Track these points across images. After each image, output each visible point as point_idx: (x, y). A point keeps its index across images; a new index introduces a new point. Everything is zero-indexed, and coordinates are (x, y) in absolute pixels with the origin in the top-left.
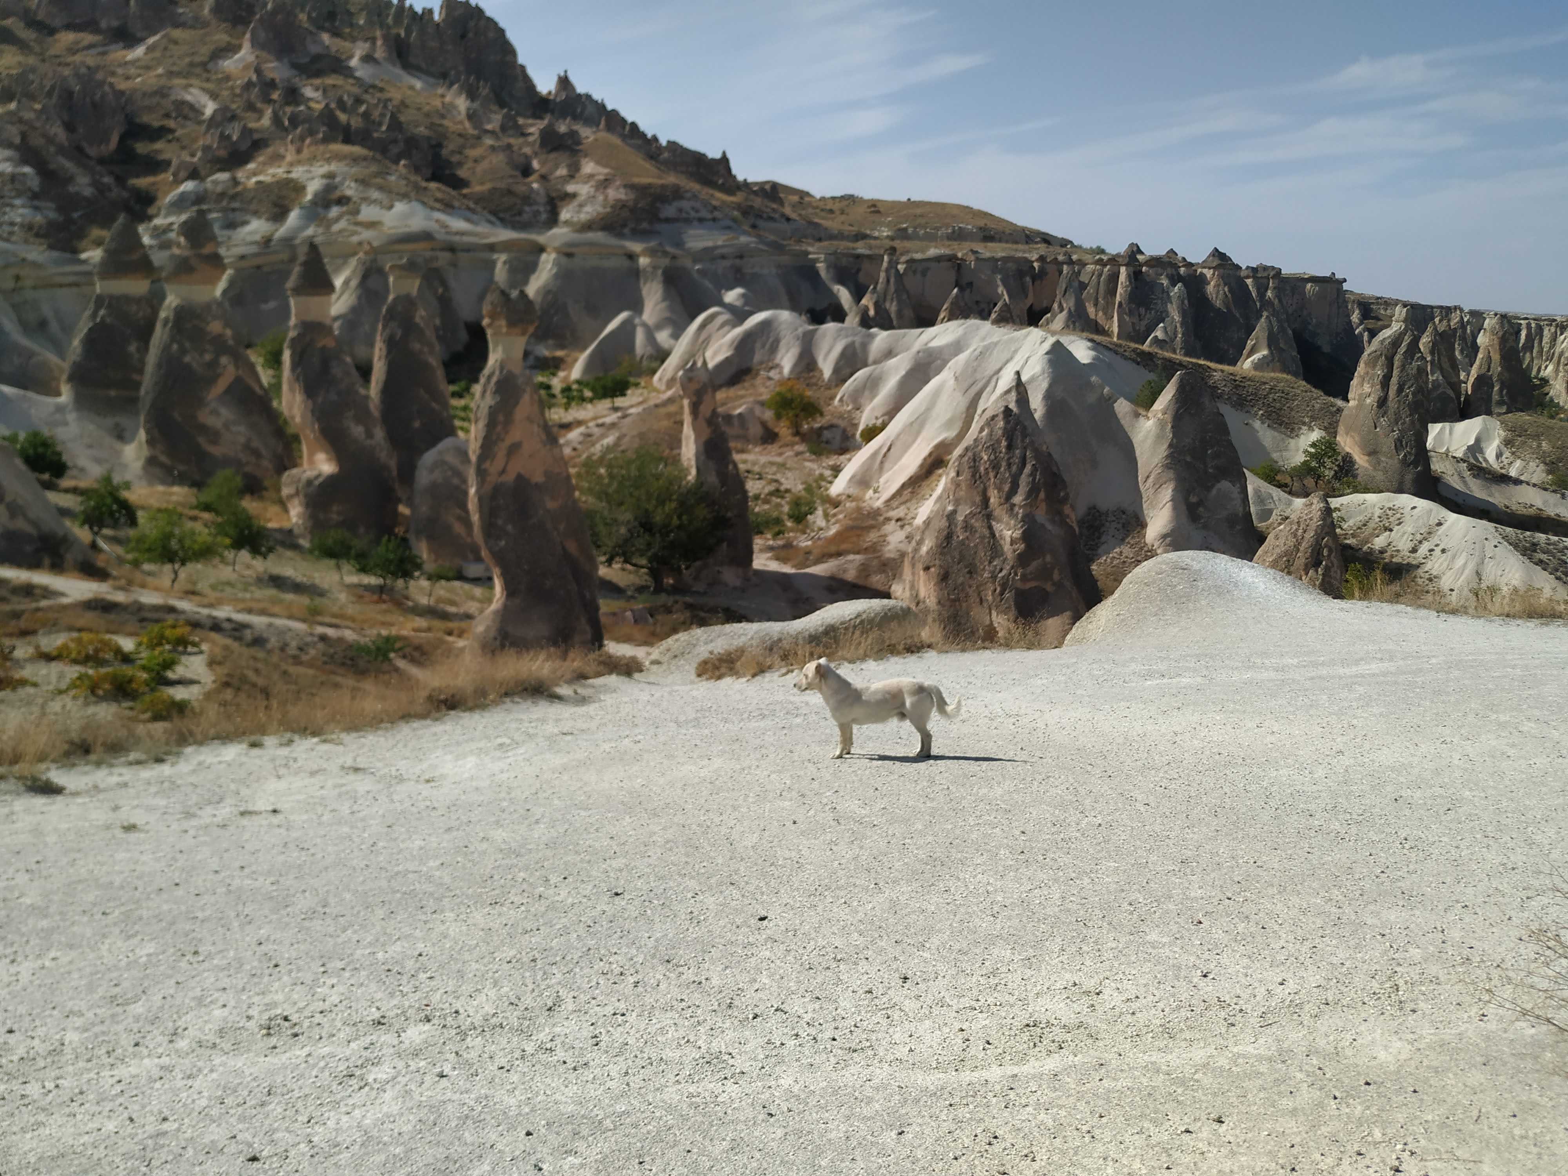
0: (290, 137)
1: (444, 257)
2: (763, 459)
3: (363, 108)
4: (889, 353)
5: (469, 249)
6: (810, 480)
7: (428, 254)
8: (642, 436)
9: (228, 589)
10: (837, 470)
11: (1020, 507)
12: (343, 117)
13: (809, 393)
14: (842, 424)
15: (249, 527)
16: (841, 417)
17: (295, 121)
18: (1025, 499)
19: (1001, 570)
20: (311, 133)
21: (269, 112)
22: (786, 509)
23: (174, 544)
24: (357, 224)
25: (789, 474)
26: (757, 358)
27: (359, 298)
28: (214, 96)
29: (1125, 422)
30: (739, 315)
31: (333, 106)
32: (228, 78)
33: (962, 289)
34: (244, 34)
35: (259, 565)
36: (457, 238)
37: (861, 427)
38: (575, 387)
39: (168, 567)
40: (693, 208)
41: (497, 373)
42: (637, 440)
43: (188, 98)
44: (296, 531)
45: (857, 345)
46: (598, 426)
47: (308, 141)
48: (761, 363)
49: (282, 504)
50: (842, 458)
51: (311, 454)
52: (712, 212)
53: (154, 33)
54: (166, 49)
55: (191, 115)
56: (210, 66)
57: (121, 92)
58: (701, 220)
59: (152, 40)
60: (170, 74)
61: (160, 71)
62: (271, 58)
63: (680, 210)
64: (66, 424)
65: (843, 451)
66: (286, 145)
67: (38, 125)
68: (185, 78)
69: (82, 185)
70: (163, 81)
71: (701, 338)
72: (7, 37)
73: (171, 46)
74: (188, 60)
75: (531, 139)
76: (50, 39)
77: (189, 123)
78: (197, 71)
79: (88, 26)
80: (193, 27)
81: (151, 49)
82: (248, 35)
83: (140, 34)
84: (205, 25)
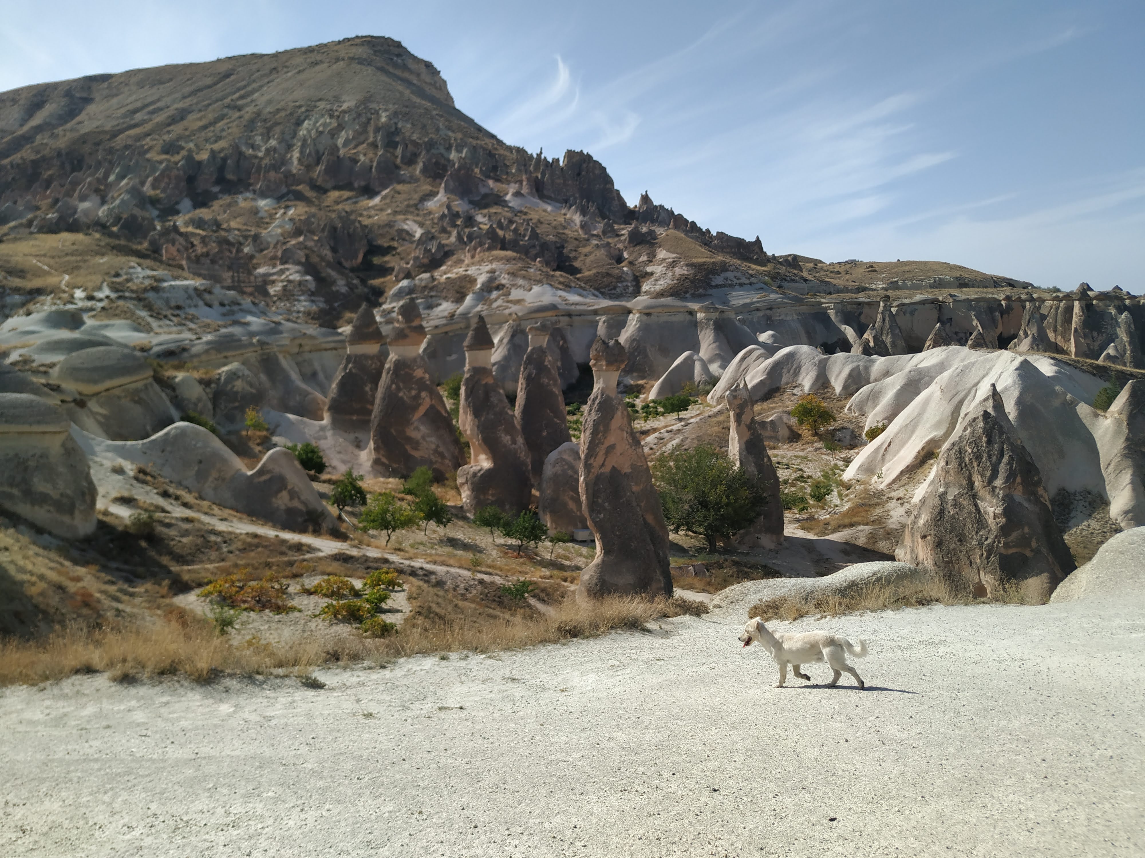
0: (467, 248)
1: (564, 320)
2: (790, 454)
3: (514, 226)
4: (887, 373)
5: (581, 314)
6: (827, 468)
7: (554, 319)
8: (699, 438)
9: (422, 548)
10: (848, 461)
11: (1001, 489)
12: (501, 233)
13: (824, 405)
14: (851, 426)
15: (436, 505)
16: (850, 421)
17: (470, 238)
18: (1004, 483)
19: (987, 539)
20: (481, 244)
21: (455, 233)
22: (809, 490)
23: (389, 517)
24: (508, 302)
25: (810, 465)
26: (784, 380)
27: (509, 350)
28: (421, 225)
29: (1086, 421)
30: (770, 350)
31: (494, 226)
32: (430, 213)
33: (943, 323)
34: (441, 184)
35: (441, 531)
36: (573, 307)
37: (866, 429)
38: (651, 405)
39: (385, 531)
40: (735, 277)
41: (599, 397)
42: (696, 441)
43: (406, 227)
44: (465, 508)
45: (861, 368)
46: (668, 432)
47: (479, 250)
48: (788, 384)
49: (457, 489)
50: (851, 452)
51: (476, 456)
52: (749, 279)
53: (386, 189)
54: (393, 197)
55: (407, 238)
56: (420, 206)
57: (366, 226)
58: (741, 285)
59: (384, 193)
60: (395, 213)
61: (389, 211)
62: (457, 198)
63: (726, 279)
64: (326, 438)
65: (852, 447)
66: (465, 253)
67: (316, 249)
68: (404, 215)
69: (341, 285)
70: (391, 218)
71: (743, 367)
72: (299, 197)
73: (396, 195)
74: (406, 203)
75: (623, 238)
76: (324, 196)
77: (405, 243)
78: (412, 209)
79: (348, 186)
80: (410, 182)
81: (384, 198)
82: (443, 185)
83: (377, 190)
84: (417, 180)
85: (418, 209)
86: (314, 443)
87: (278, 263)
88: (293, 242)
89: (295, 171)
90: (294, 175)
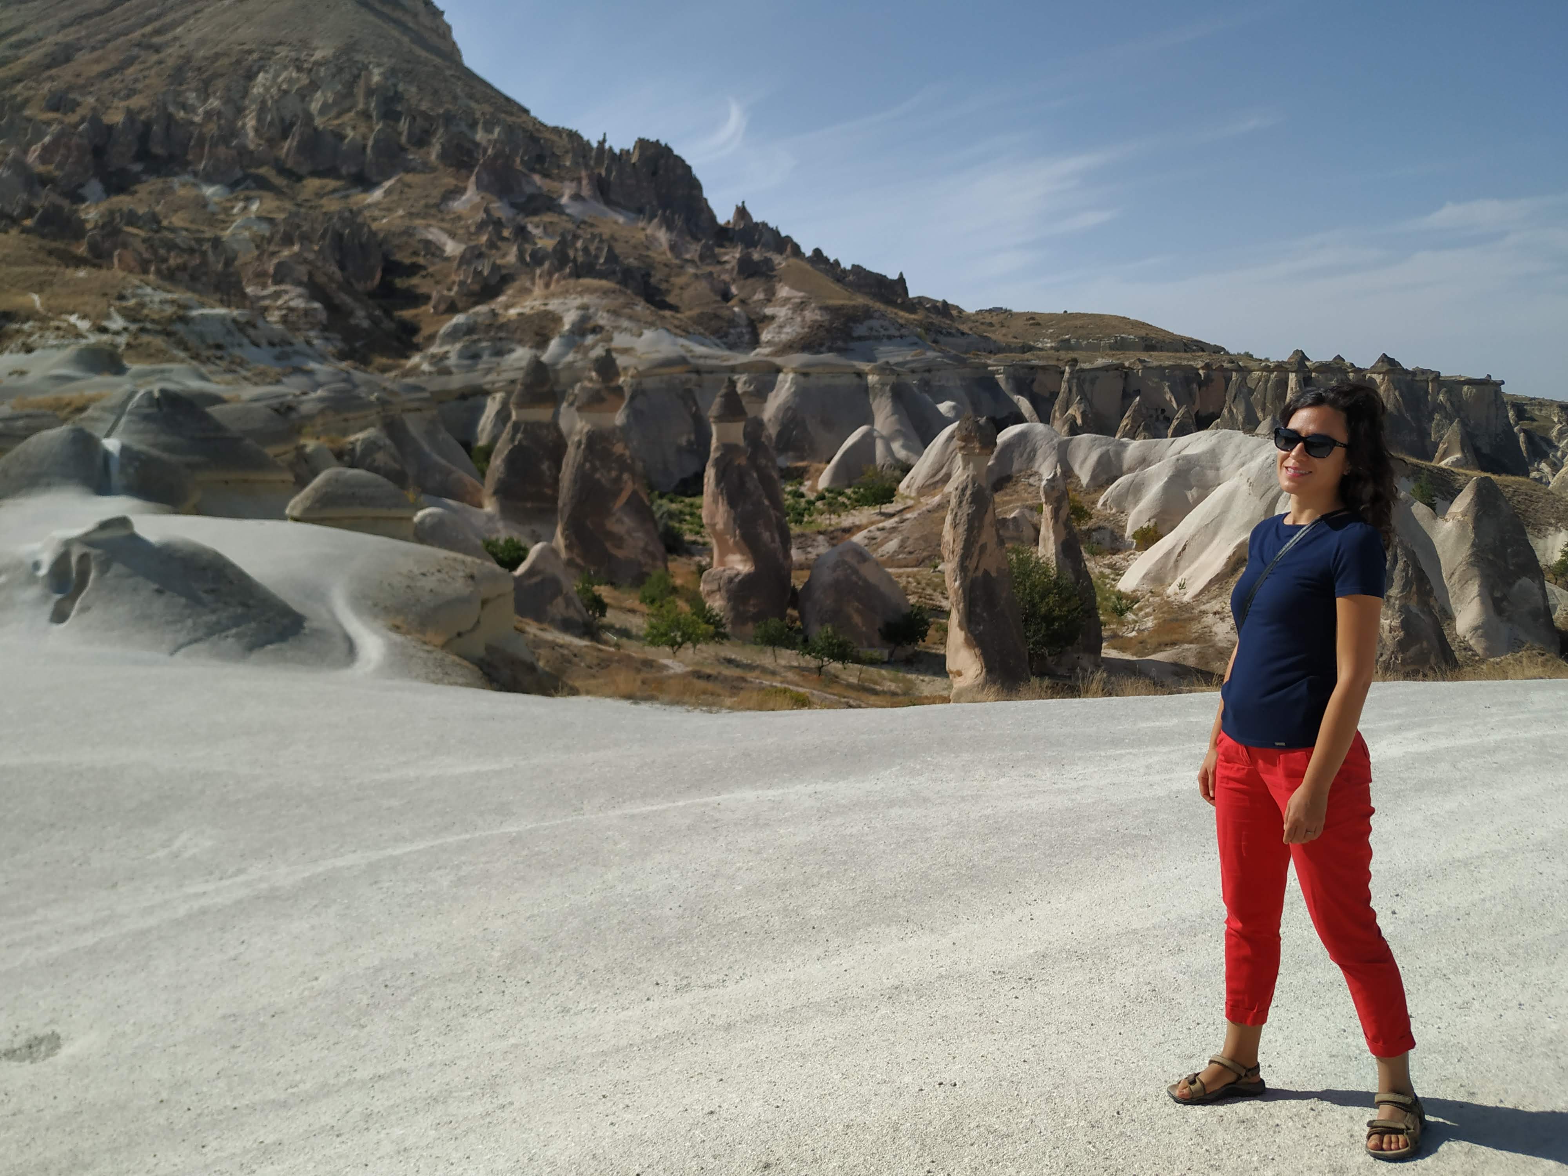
3: (581, 243)
21: (513, 250)
28: (453, 236)
31: (559, 242)
32: (459, 218)
34: (468, 177)
40: (882, 326)
43: (430, 237)
47: (556, 275)
52: (899, 330)
53: (388, 178)
54: (402, 192)
55: (438, 253)
56: (443, 207)
57: (375, 233)
58: (890, 337)
59: (387, 184)
60: (411, 215)
61: (401, 212)
62: (494, 198)
63: (871, 329)
66: (532, 280)
67: (320, 264)
68: (424, 218)
69: (361, 318)
70: (407, 222)
71: (950, 449)
72: (263, 184)
73: (406, 190)
74: (423, 202)
75: (728, 268)
76: (300, 185)
77: (436, 260)
78: (433, 211)
79: (331, 172)
80: (423, 172)
81: (388, 193)
82: (473, 179)
83: (375, 179)
84: (433, 169)
85: (441, 212)
87: (269, 281)
88: (286, 253)
89: (252, 147)
90: (252, 152)
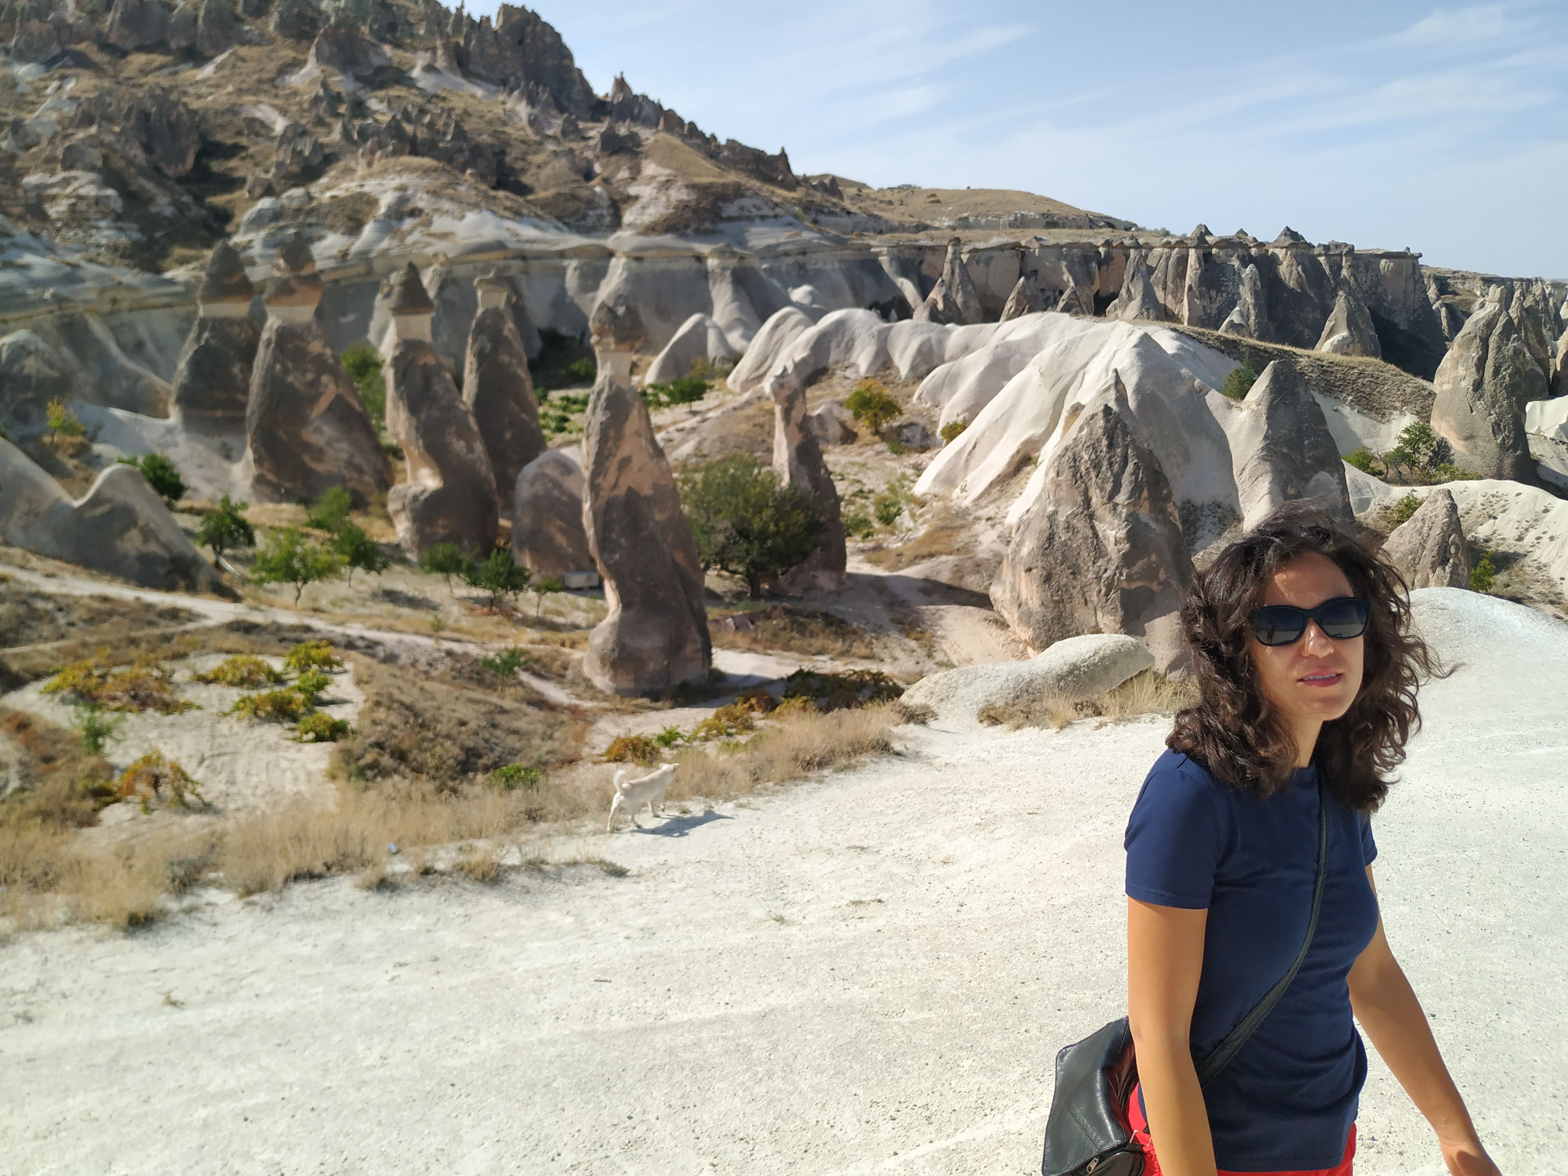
0: (360, 151)
1: (517, 266)
2: (845, 459)
3: (427, 119)
4: (967, 349)
5: (540, 256)
6: (893, 479)
7: (502, 263)
8: (722, 439)
9: (347, 605)
10: (919, 469)
11: (1124, 506)
12: (409, 129)
13: (887, 391)
14: (921, 421)
15: (364, 543)
16: (920, 414)
17: (364, 135)
19: (1106, 570)
20: (381, 145)
21: (338, 127)
22: (872, 510)
23: (296, 563)
24: (430, 235)
25: (871, 474)
26: (833, 358)
28: (283, 112)
29: (1218, 415)
30: (814, 316)
31: (399, 117)
32: (295, 93)
33: (1028, 277)
34: (308, 48)
35: (372, 581)
36: (528, 246)
37: (941, 425)
38: (650, 391)
39: (291, 585)
40: (754, 206)
41: (606, 388)
42: (718, 443)
43: (258, 115)
44: (404, 546)
45: (933, 342)
46: (678, 430)
47: (378, 154)
48: (837, 362)
49: (389, 520)
50: (924, 456)
51: (415, 470)
52: (773, 209)
53: (222, 52)
54: (234, 66)
55: (263, 131)
56: (278, 82)
57: (194, 112)
58: (763, 218)
59: (219, 59)
60: (240, 92)
61: (230, 88)
62: (336, 71)
63: (743, 208)
64: (176, 445)
65: (924, 449)
66: (356, 159)
67: (118, 147)
68: (254, 94)
69: (163, 205)
70: (234, 99)
71: (775, 339)
72: (82, 62)
73: (239, 64)
74: (255, 77)
75: (592, 143)
76: (123, 61)
77: (260, 140)
78: (266, 87)
79: (160, 47)
80: (259, 44)
81: (220, 67)
82: (313, 50)
83: (208, 53)
84: (271, 41)
85: (276, 87)
86: (159, 453)
87: (59, 167)
88: (81, 135)
89: (71, 20)
90: (70, 27)
